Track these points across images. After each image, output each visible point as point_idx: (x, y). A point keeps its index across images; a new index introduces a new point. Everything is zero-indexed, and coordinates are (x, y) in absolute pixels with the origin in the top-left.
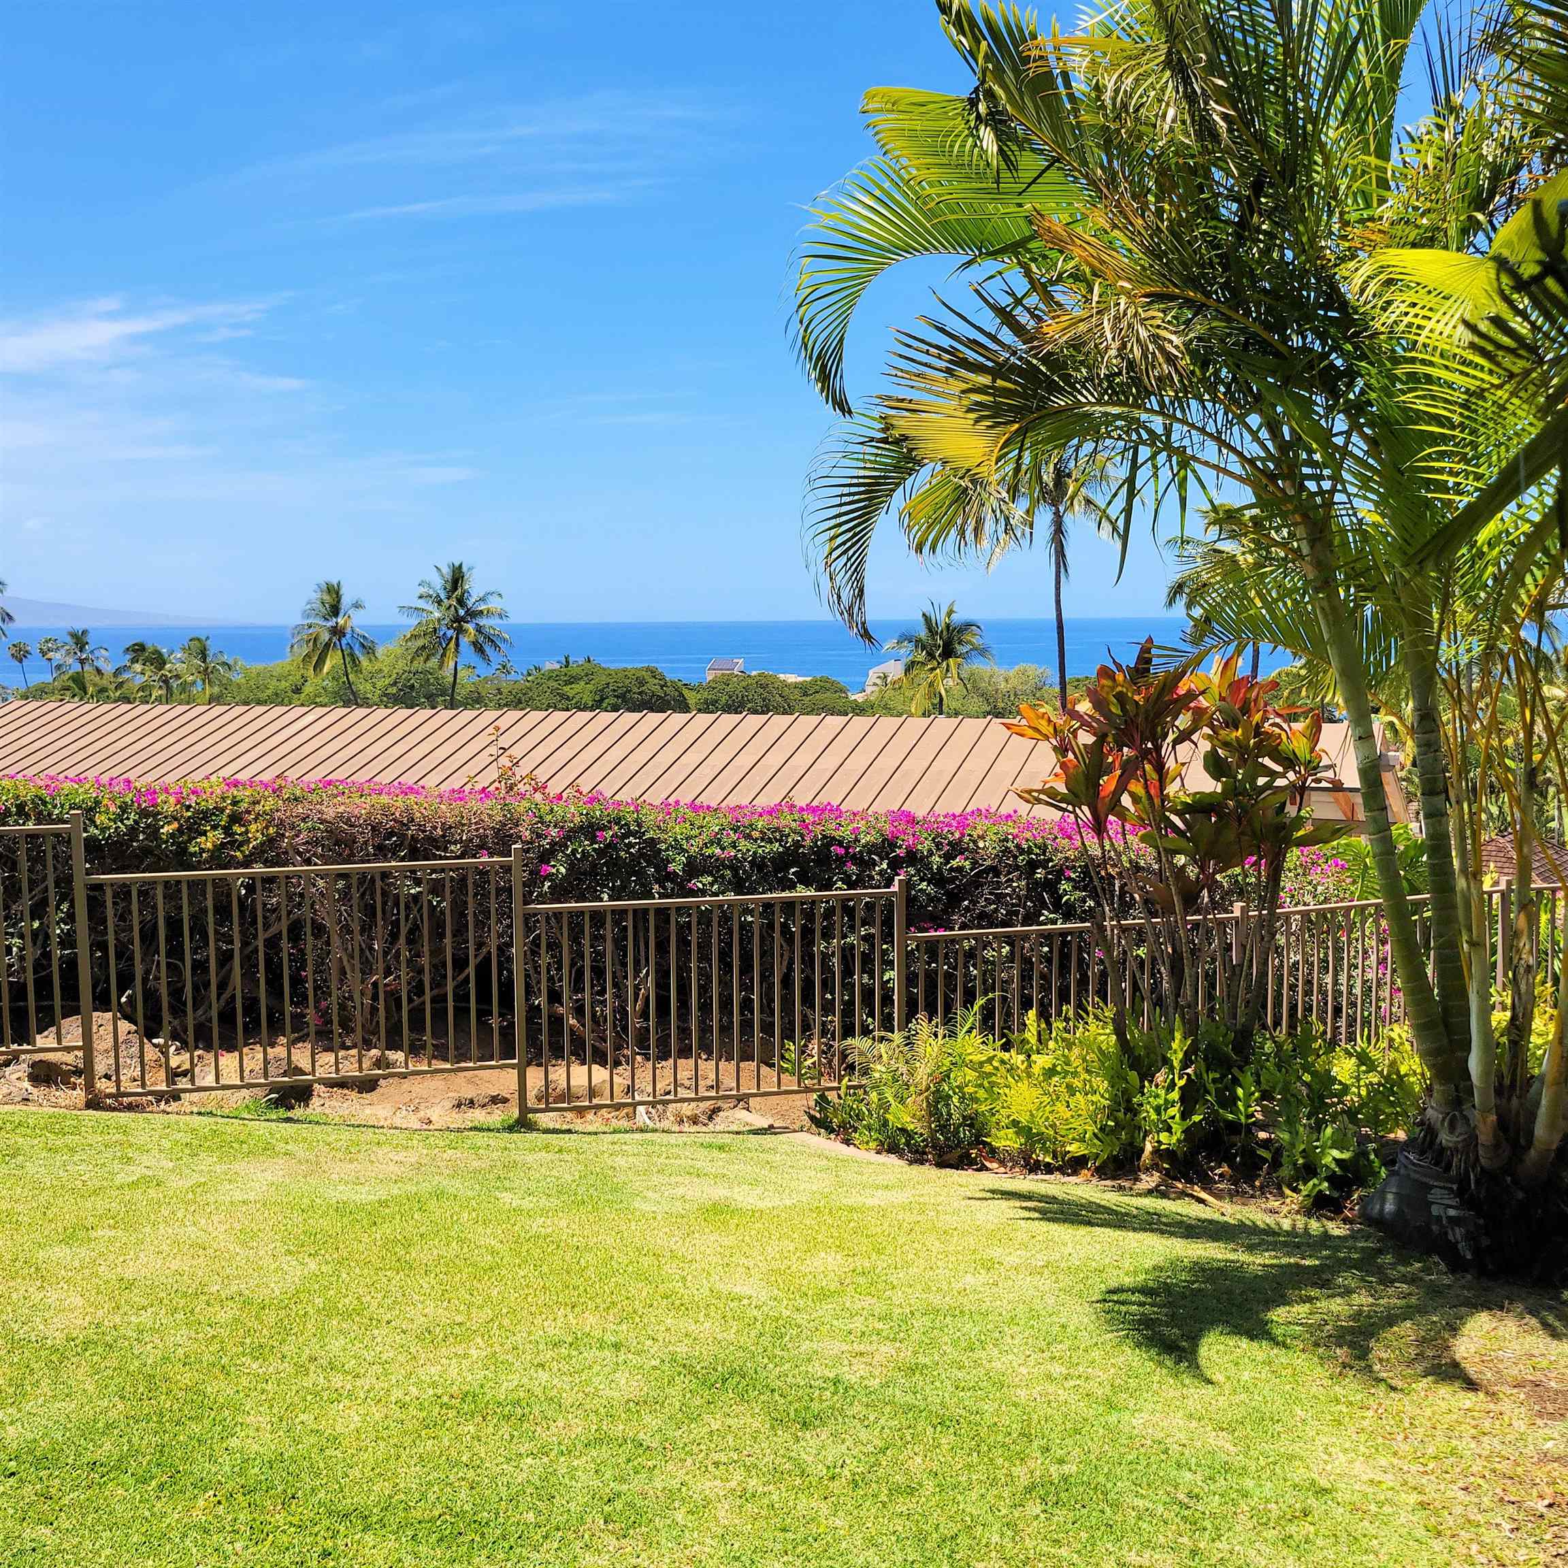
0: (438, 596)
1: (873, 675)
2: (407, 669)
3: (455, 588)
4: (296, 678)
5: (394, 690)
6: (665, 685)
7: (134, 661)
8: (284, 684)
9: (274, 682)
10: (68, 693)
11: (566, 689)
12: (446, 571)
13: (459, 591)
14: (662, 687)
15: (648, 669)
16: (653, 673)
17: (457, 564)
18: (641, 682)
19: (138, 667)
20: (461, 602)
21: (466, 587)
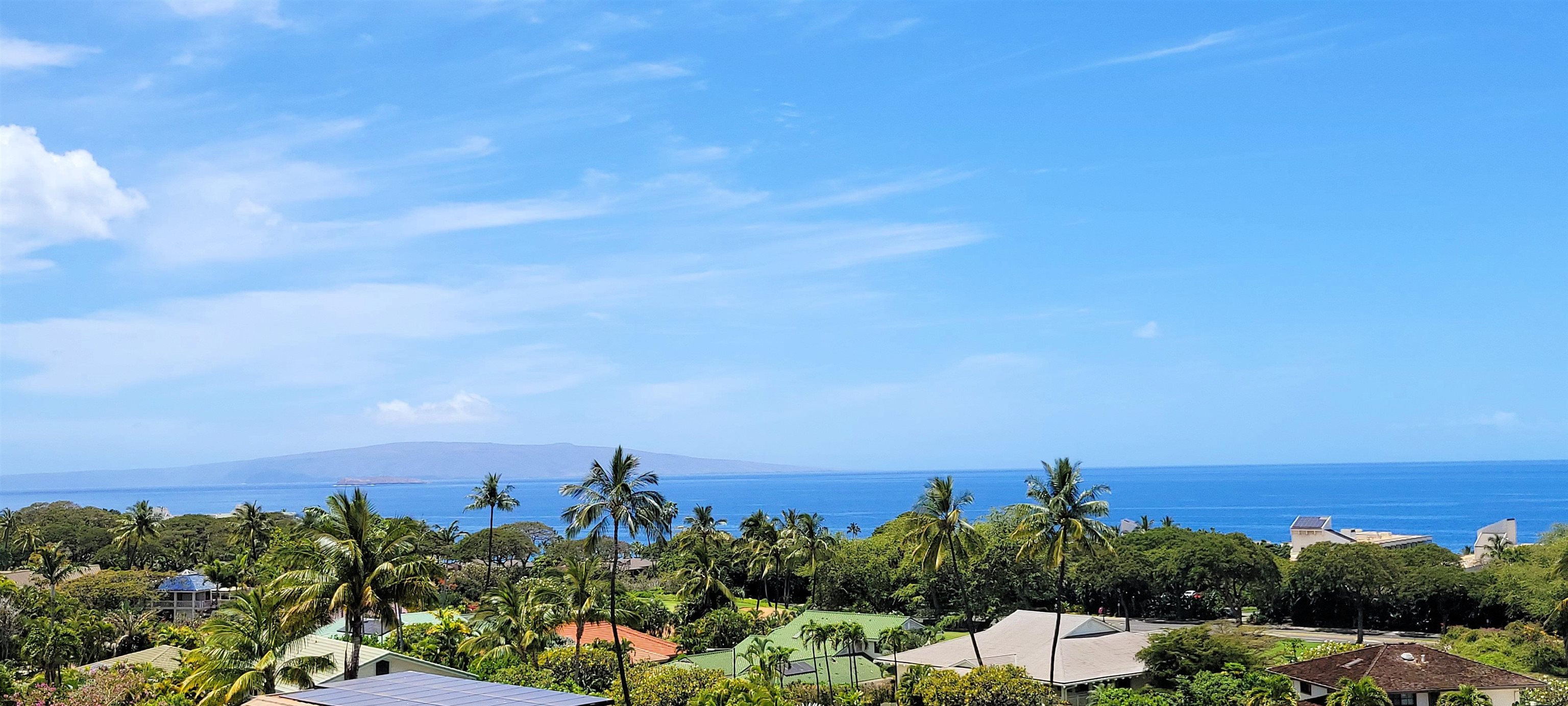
0: (1045, 492)
1: (1483, 539)
2: (999, 545)
3: (1063, 484)
4: (893, 551)
5: (986, 566)
6: (1255, 553)
7: (749, 535)
8: (882, 558)
9: (874, 557)
10: (693, 565)
11: (1147, 553)
12: (1053, 466)
13: (1067, 487)
14: (1251, 554)
15: (1236, 537)
16: (1242, 540)
17: (1063, 460)
18: (1230, 551)
19: (752, 541)
20: (1069, 498)
21: (1074, 482)
